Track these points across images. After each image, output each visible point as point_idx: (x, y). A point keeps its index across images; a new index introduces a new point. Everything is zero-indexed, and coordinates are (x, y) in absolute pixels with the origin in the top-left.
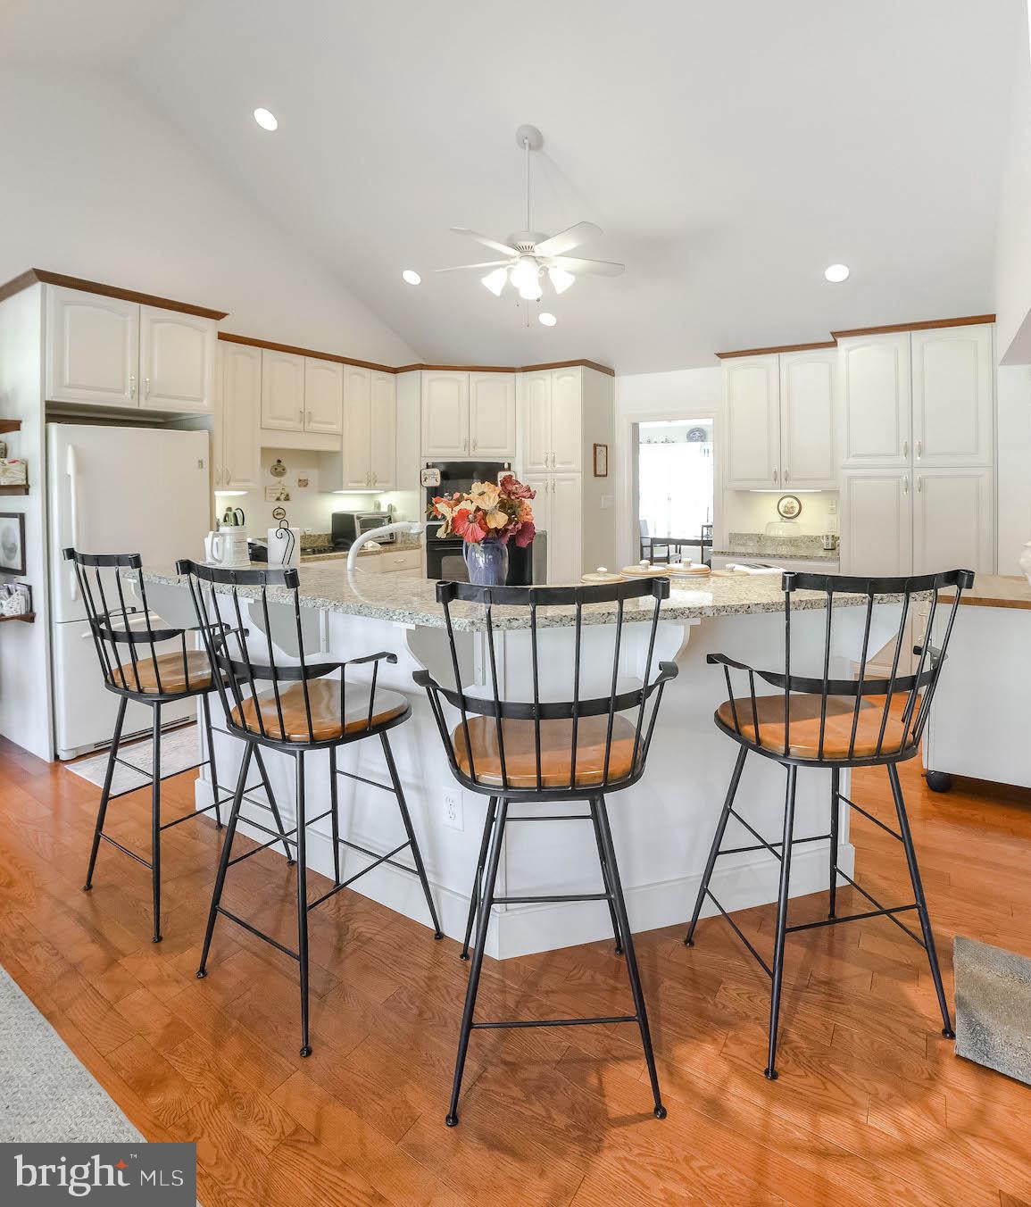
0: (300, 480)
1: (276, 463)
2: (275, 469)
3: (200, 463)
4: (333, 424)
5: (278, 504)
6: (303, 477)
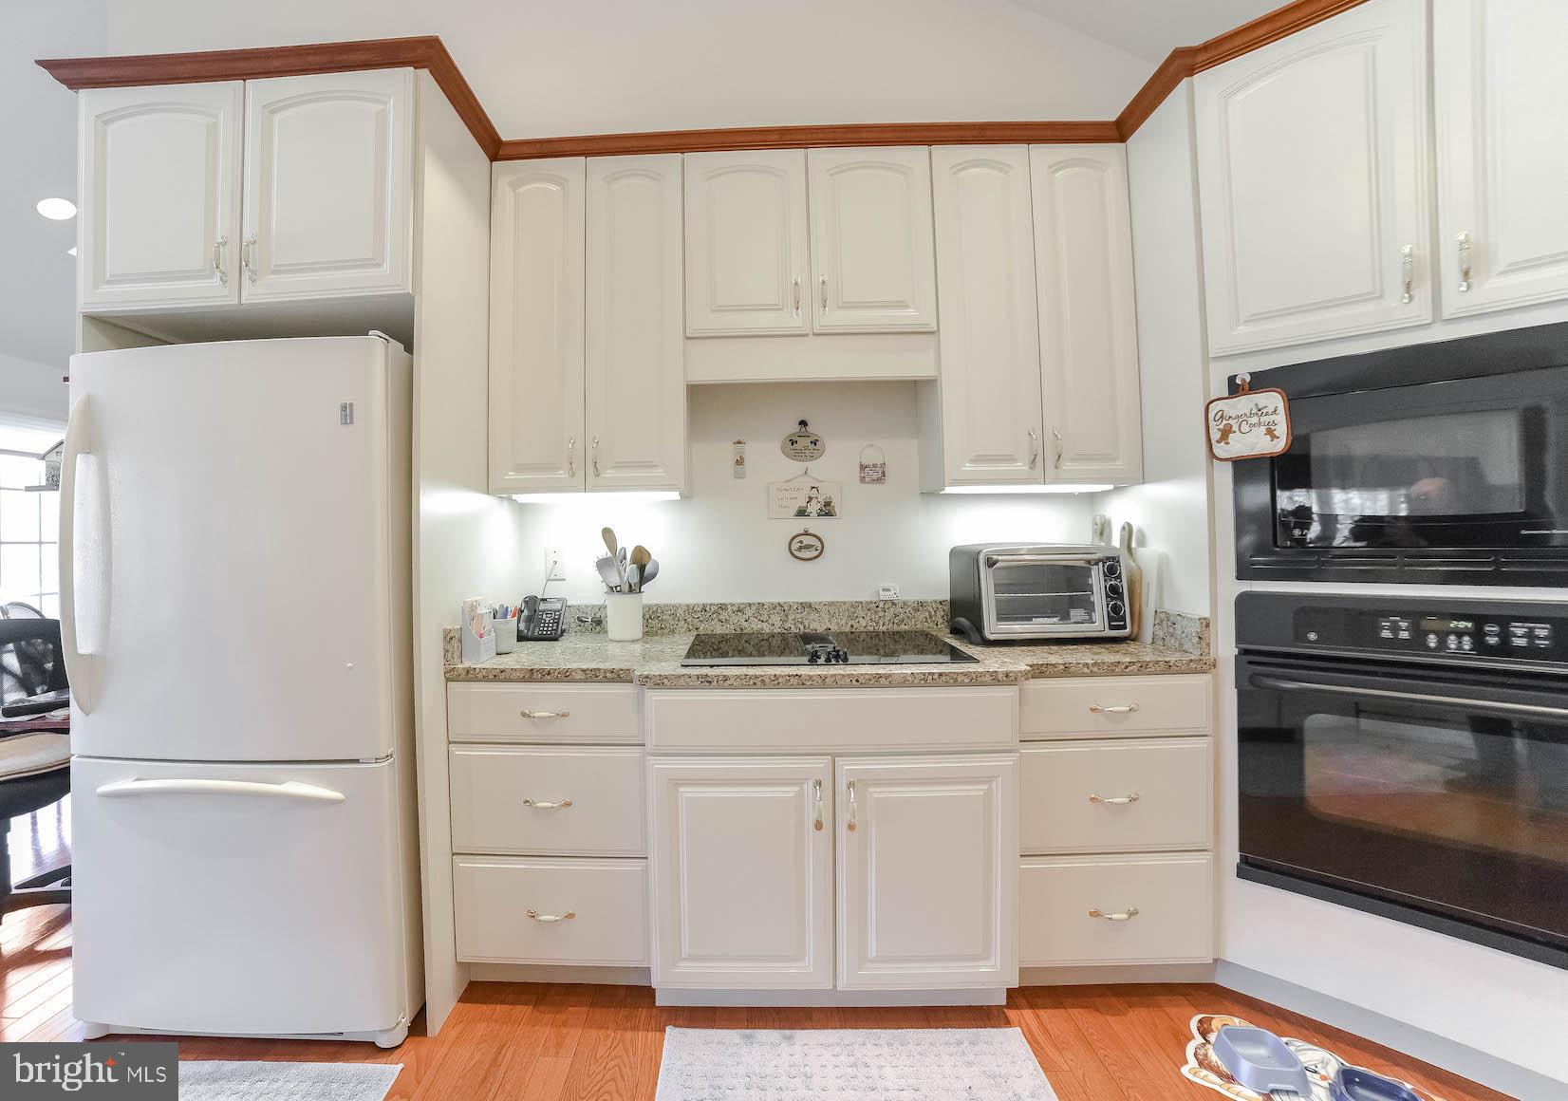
0: (863, 467)
1: (796, 428)
2: (793, 443)
3: (347, 413)
4: (907, 307)
5: (802, 524)
6: (871, 457)
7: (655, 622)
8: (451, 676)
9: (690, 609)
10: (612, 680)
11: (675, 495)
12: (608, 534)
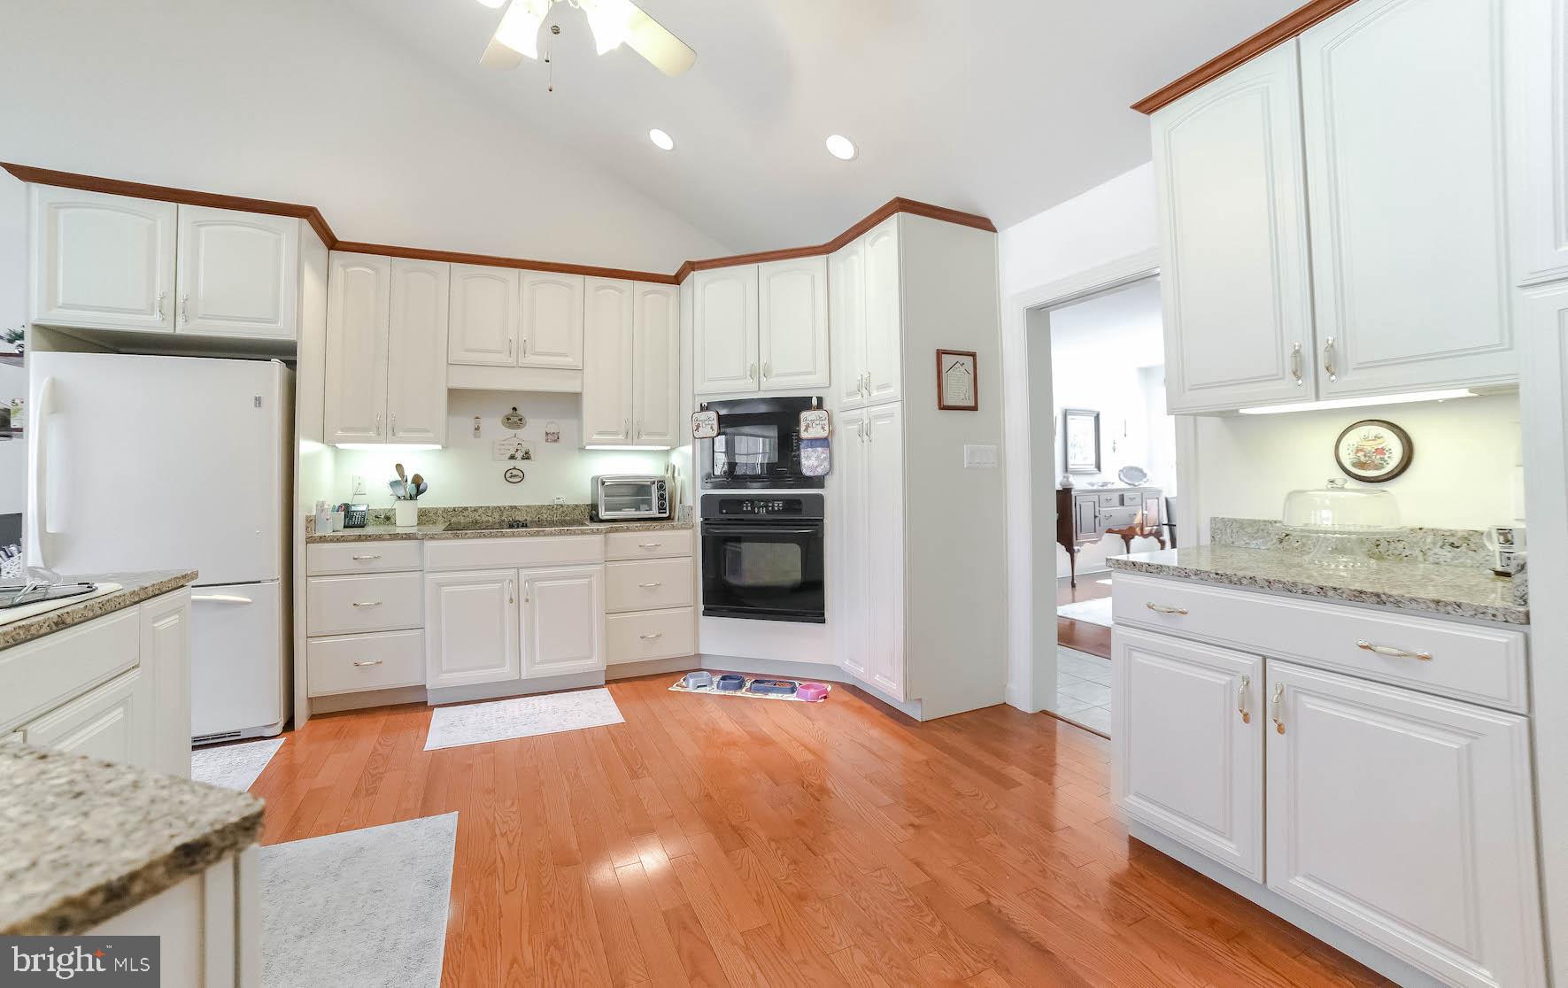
0: (547, 434)
1: (509, 411)
2: (508, 419)
3: (258, 401)
4: (567, 356)
5: (512, 463)
6: (552, 429)
7: (424, 516)
8: (310, 540)
9: (446, 510)
10: (406, 539)
11: (439, 447)
12: (399, 467)
